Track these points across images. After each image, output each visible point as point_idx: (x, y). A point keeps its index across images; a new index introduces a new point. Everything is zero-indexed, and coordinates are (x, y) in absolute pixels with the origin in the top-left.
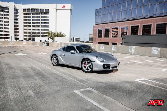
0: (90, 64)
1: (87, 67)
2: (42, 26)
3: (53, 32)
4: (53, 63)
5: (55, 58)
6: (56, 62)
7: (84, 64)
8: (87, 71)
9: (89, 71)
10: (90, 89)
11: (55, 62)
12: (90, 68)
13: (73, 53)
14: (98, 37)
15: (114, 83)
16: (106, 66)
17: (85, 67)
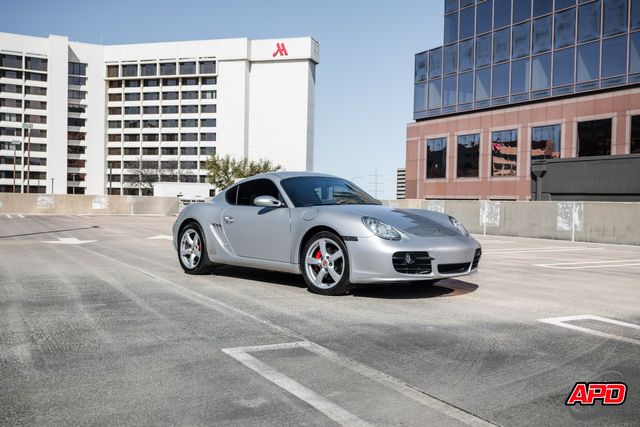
0: (339, 254)
1: (326, 269)
2: (185, 137)
3: (231, 160)
4: (185, 259)
5: (192, 236)
6: (195, 253)
7: (314, 256)
8: (324, 286)
9: (332, 285)
10: (306, 344)
11: (193, 256)
12: (338, 271)
13: (266, 209)
14: (428, 177)
15: (435, 326)
16: (408, 260)
17: (316, 269)
